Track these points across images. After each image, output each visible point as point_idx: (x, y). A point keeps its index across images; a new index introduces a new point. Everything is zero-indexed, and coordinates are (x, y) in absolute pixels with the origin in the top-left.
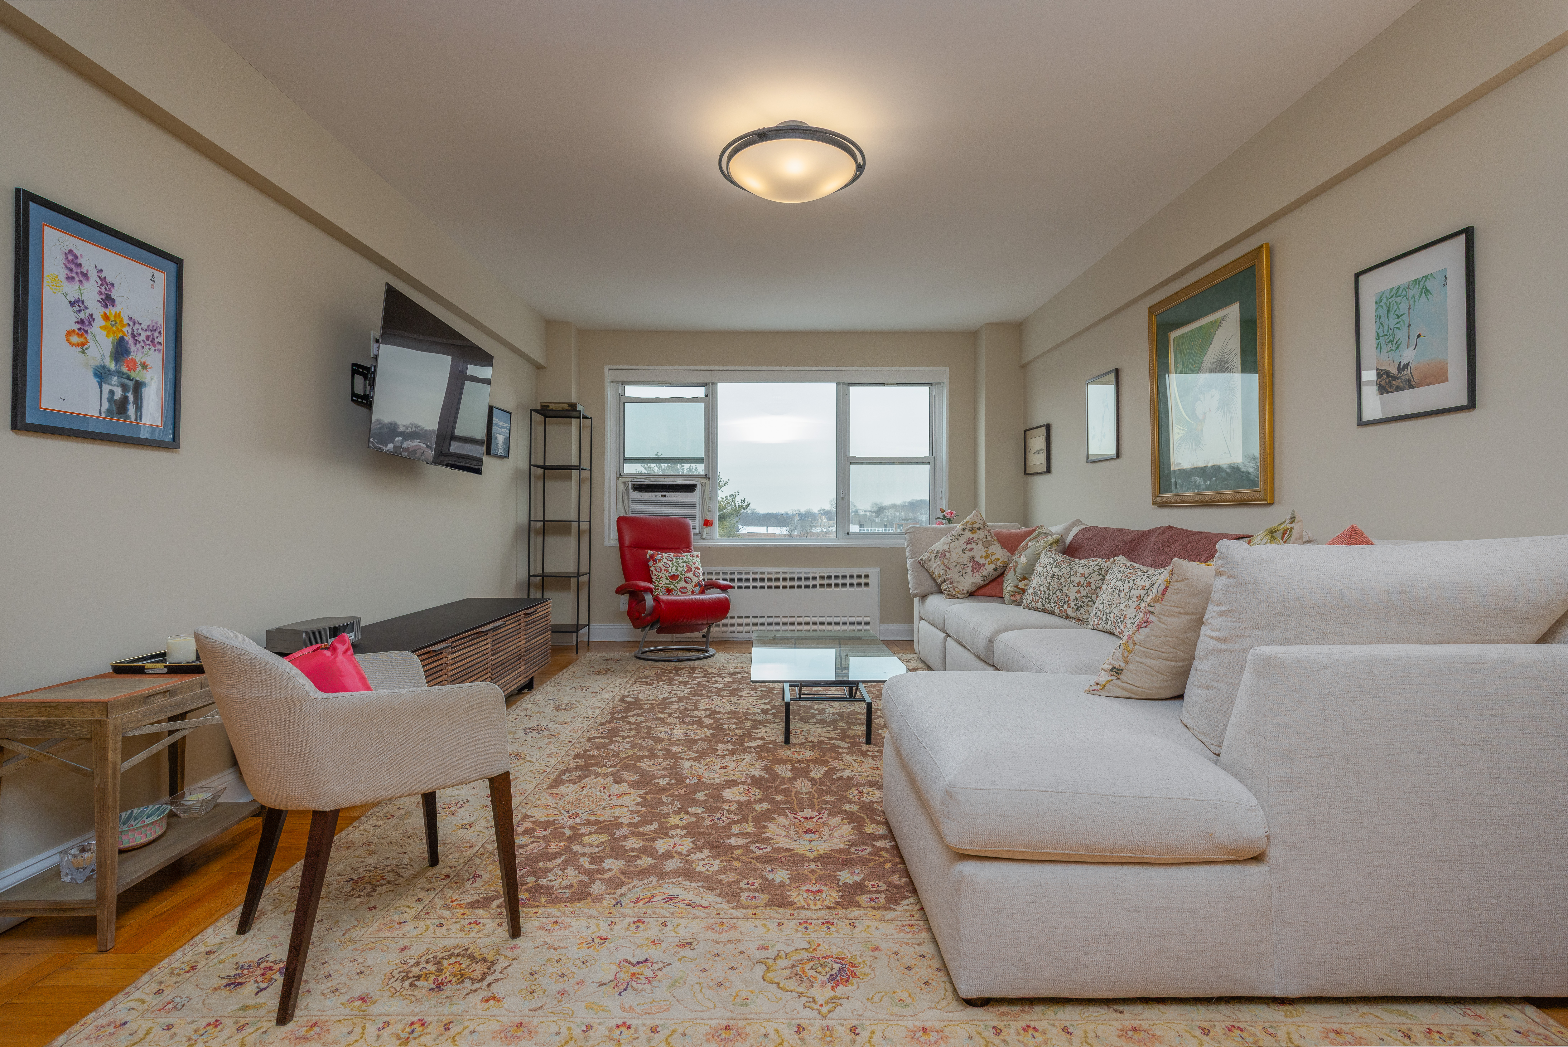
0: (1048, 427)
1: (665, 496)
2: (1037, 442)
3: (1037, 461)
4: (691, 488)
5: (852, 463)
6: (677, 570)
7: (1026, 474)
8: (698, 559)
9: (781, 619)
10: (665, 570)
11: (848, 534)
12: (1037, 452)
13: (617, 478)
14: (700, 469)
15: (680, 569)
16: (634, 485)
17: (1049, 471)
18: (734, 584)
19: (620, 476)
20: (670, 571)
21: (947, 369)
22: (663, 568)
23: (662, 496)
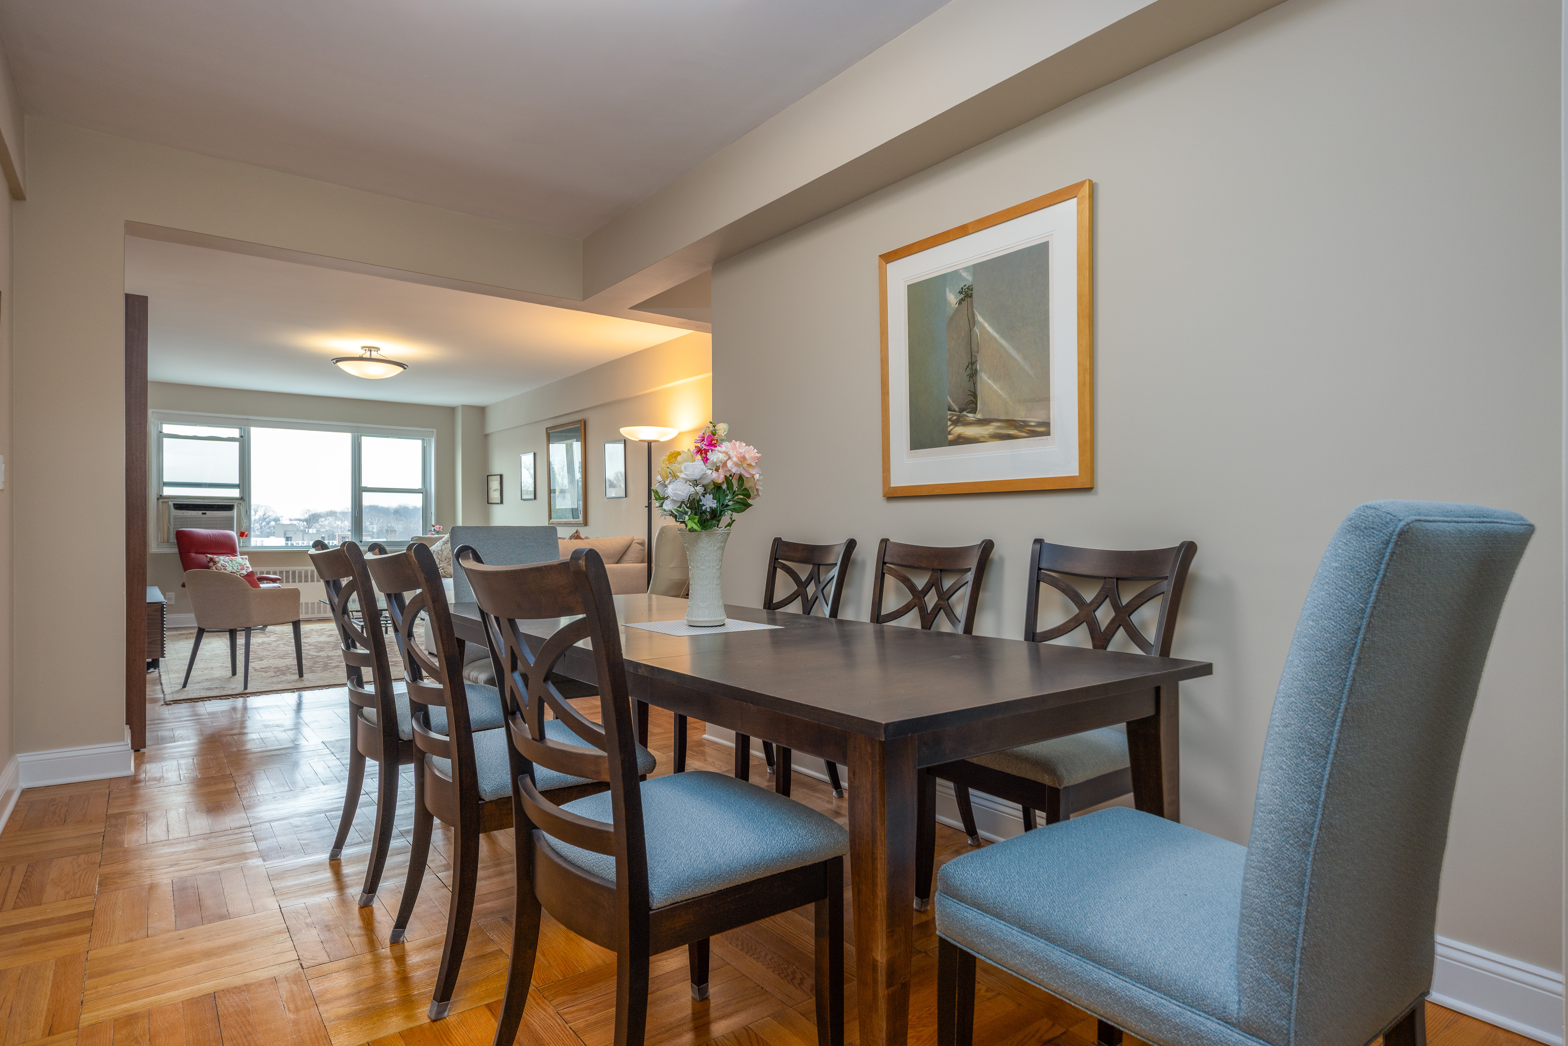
0: (501, 476)
1: (205, 514)
2: (495, 484)
3: (495, 495)
4: (229, 508)
5: (363, 491)
6: (233, 568)
7: (488, 503)
8: (247, 561)
9: (310, 605)
10: (224, 569)
11: (361, 542)
12: (495, 490)
13: (158, 499)
14: (235, 493)
15: (235, 568)
16: (174, 505)
17: (502, 502)
18: (282, 577)
19: (160, 497)
20: (228, 569)
21: (435, 430)
22: (222, 568)
23: (203, 514)
